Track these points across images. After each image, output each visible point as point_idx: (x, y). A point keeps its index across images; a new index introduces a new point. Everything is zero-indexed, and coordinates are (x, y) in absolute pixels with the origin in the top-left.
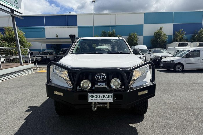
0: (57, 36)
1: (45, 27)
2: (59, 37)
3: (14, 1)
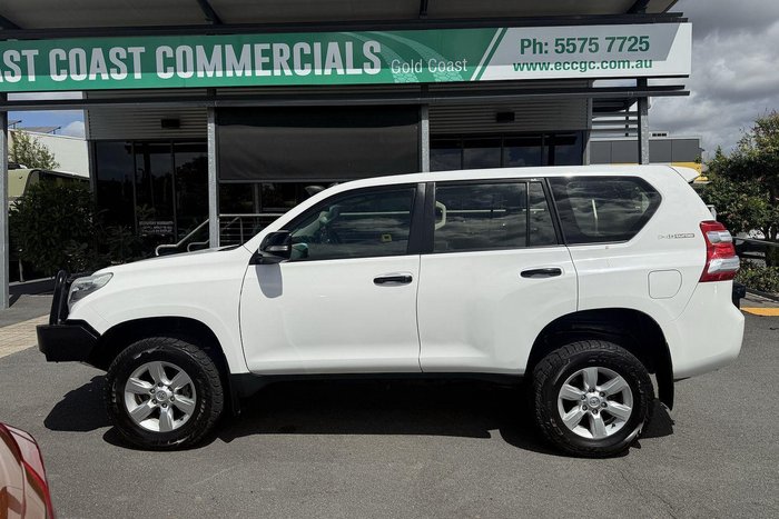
3: (628, 44)
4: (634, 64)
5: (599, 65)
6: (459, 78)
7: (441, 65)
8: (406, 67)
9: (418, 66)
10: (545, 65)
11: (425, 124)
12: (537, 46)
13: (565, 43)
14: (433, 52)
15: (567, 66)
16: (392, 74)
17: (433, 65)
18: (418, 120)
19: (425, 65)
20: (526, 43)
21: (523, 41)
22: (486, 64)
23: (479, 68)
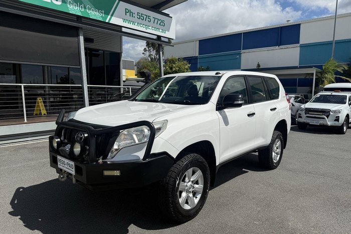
0: (259, 65)
1: (242, 51)
2: (261, 67)
3: (159, 22)
4: (161, 30)
5: (151, 28)
6: (101, 19)
7: (93, 10)
8: (75, 5)
9: (82, 7)
10: (134, 23)
11: (82, 38)
12: (131, 14)
13: (140, 15)
14: (89, 2)
15: (141, 25)
16: (68, 8)
17: (89, 9)
18: (78, 36)
19: (85, 8)
20: (127, 11)
21: (126, 9)
22: (112, 15)
23: (109, 17)
